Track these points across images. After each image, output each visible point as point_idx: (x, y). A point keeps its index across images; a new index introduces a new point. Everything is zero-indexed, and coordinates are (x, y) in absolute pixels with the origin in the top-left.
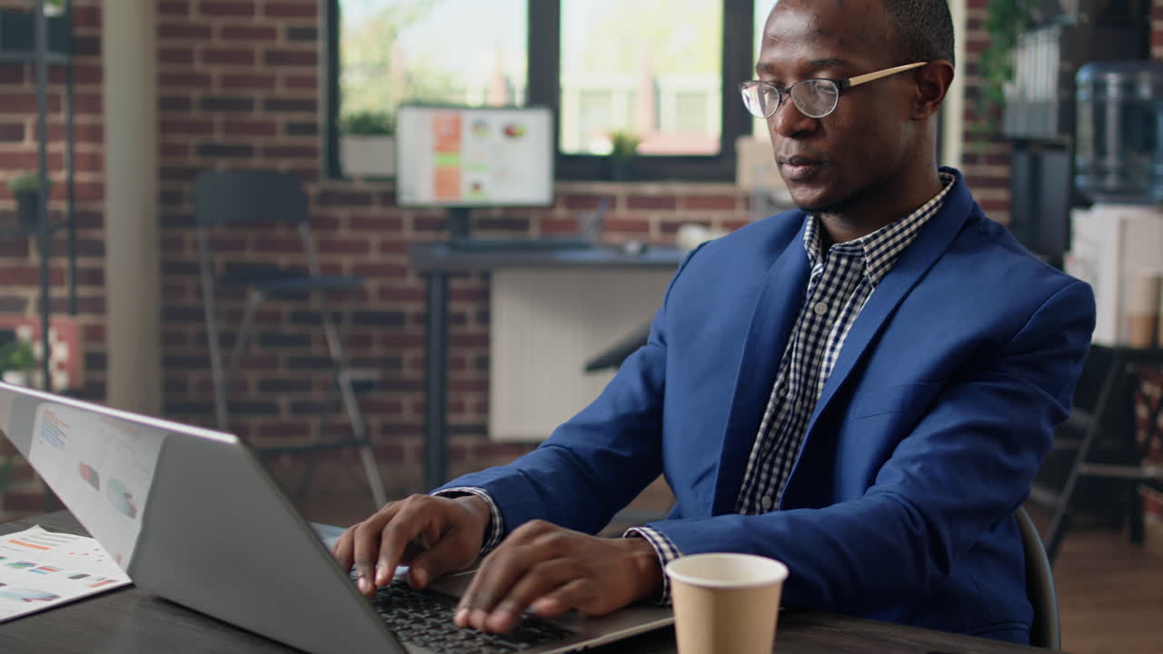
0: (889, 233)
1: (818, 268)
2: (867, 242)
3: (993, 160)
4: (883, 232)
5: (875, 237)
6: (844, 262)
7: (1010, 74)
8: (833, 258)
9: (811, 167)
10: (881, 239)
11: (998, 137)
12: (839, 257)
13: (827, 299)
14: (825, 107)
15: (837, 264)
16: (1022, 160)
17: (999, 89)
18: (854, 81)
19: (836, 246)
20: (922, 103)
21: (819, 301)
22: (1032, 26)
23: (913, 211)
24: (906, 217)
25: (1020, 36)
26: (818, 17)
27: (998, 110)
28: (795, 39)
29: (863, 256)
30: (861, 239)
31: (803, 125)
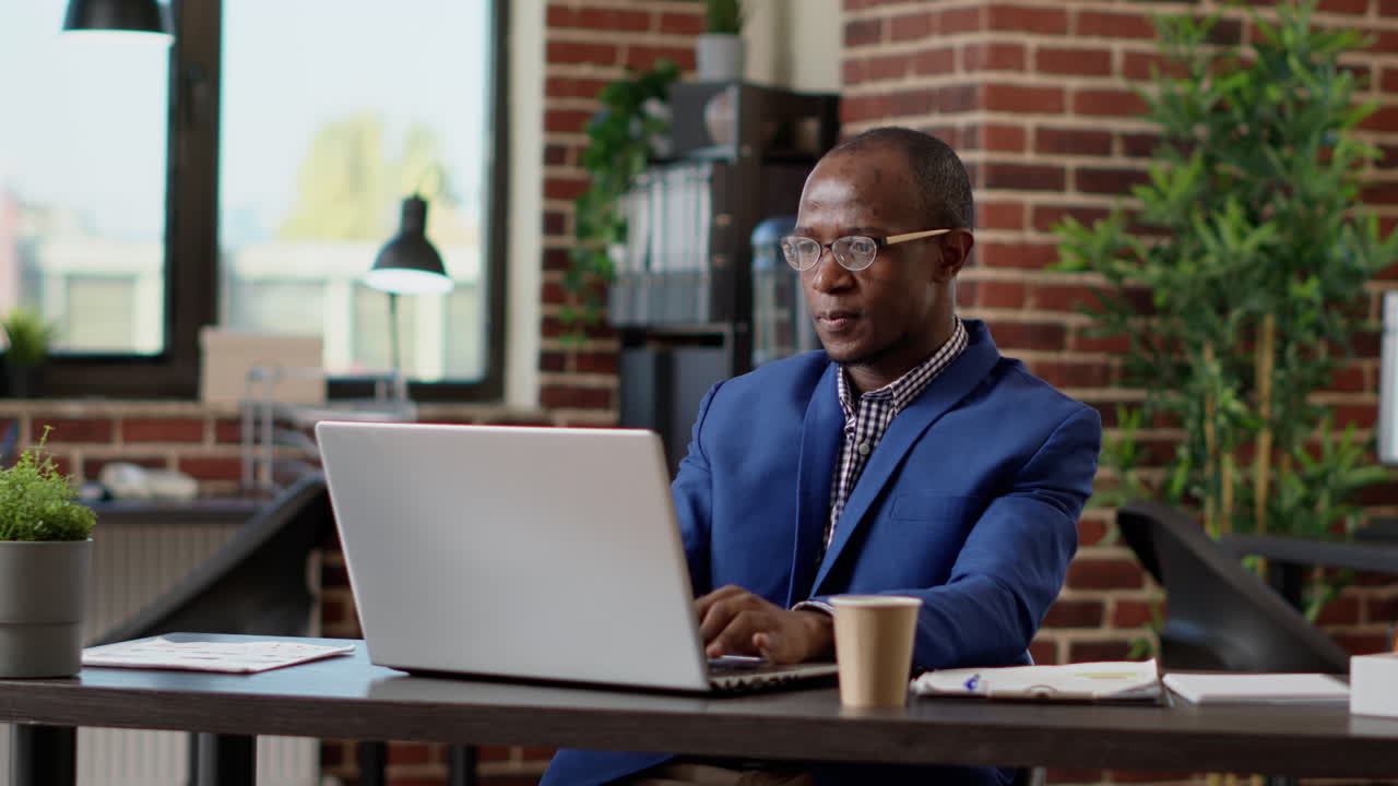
0: (920, 372)
1: (851, 422)
2: (896, 388)
3: (589, 363)
4: (916, 371)
5: (903, 382)
6: (874, 406)
7: (622, 232)
8: (864, 404)
9: (848, 321)
10: (914, 378)
11: (600, 329)
12: (870, 402)
13: (867, 441)
14: (863, 263)
15: (869, 409)
16: (643, 361)
17: (603, 252)
18: (891, 240)
19: (868, 393)
20: (944, 266)
21: (862, 442)
22: (657, 162)
23: (933, 355)
24: (928, 361)
25: (641, 178)
26: (857, 186)
27: (602, 288)
28: (834, 206)
29: (892, 399)
30: (891, 386)
31: (842, 281)
